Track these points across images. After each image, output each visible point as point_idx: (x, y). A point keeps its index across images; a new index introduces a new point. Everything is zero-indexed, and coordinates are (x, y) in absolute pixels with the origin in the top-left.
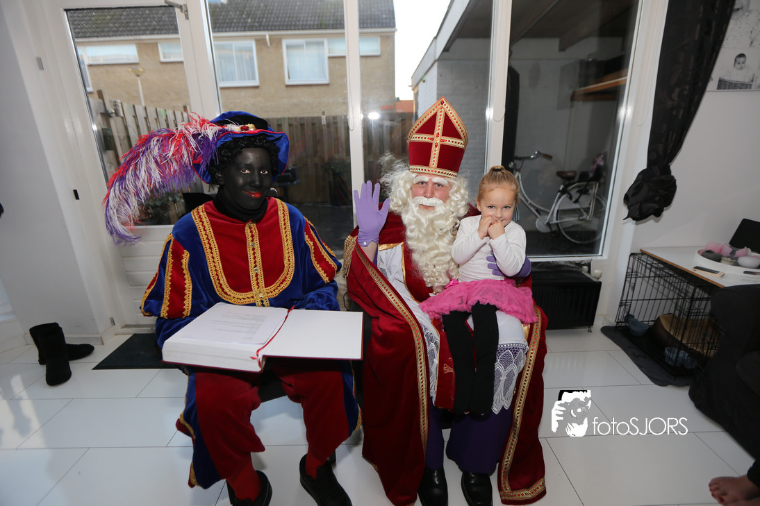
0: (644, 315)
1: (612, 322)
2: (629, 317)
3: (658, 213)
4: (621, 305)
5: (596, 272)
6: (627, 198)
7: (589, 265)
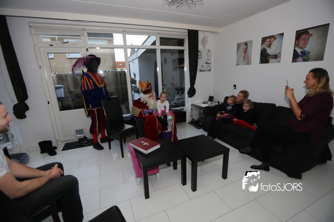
0: (196, 118)
1: (190, 121)
2: (193, 119)
3: (193, 96)
4: (191, 116)
5: (185, 110)
6: (188, 93)
7: (183, 109)
